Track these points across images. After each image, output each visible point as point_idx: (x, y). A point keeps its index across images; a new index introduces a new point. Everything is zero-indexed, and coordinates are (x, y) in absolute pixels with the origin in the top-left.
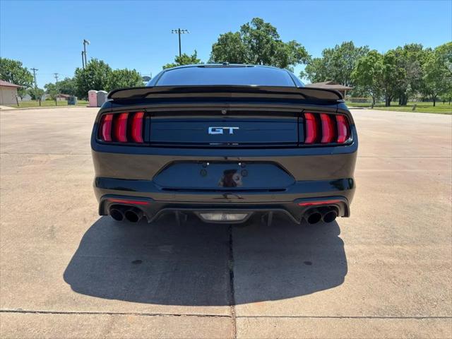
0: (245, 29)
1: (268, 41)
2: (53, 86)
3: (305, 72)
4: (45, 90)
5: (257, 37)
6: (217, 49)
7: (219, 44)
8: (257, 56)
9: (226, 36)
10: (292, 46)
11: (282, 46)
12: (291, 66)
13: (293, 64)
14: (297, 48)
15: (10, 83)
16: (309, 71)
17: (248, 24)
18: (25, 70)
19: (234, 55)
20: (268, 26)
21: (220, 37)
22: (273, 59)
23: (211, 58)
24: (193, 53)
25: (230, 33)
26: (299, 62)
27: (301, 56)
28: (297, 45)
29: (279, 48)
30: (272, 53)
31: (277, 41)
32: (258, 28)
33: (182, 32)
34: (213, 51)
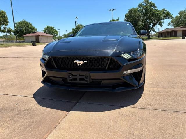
0: (140, 5)
1: (151, 10)
2: (66, 35)
3: (170, 23)
4: (63, 37)
5: (146, 9)
6: (127, 16)
7: (128, 14)
8: (145, 17)
9: (131, 10)
10: (163, 11)
11: (158, 11)
12: (162, 20)
13: (163, 19)
14: (165, 12)
15: (51, 35)
16: (172, 22)
17: (142, 3)
18: (55, 30)
19: (135, 18)
20: (151, 3)
21: (129, 11)
22: (153, 18)
23: (125, 20)
24: (117, 19)
25: (133, 8)
26: (166, 18)
27: (168, 15)
28: (165, 10)
29: (156, 13)
30: (153, 15)
31: (155, 10)
32: (146, 5)
33: (113, 10)
34: (126, 17)
